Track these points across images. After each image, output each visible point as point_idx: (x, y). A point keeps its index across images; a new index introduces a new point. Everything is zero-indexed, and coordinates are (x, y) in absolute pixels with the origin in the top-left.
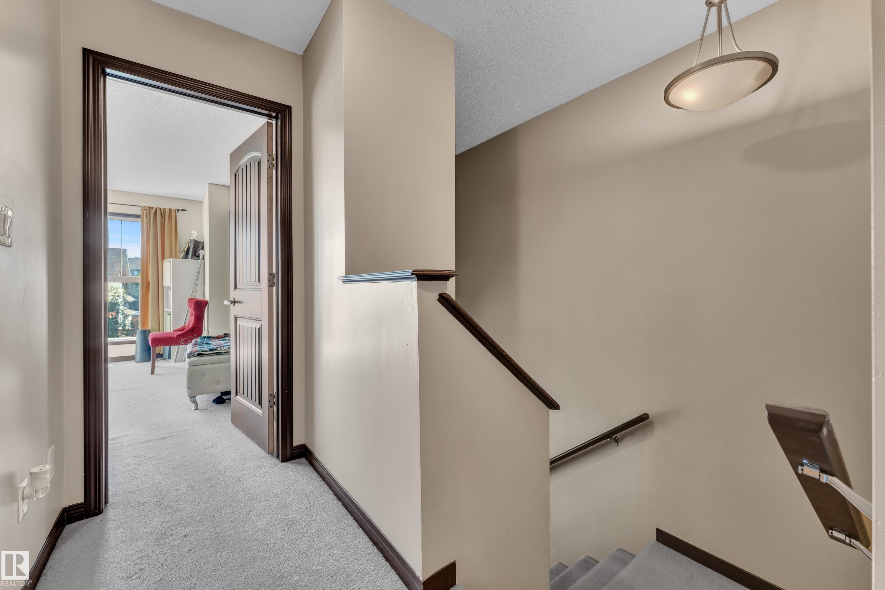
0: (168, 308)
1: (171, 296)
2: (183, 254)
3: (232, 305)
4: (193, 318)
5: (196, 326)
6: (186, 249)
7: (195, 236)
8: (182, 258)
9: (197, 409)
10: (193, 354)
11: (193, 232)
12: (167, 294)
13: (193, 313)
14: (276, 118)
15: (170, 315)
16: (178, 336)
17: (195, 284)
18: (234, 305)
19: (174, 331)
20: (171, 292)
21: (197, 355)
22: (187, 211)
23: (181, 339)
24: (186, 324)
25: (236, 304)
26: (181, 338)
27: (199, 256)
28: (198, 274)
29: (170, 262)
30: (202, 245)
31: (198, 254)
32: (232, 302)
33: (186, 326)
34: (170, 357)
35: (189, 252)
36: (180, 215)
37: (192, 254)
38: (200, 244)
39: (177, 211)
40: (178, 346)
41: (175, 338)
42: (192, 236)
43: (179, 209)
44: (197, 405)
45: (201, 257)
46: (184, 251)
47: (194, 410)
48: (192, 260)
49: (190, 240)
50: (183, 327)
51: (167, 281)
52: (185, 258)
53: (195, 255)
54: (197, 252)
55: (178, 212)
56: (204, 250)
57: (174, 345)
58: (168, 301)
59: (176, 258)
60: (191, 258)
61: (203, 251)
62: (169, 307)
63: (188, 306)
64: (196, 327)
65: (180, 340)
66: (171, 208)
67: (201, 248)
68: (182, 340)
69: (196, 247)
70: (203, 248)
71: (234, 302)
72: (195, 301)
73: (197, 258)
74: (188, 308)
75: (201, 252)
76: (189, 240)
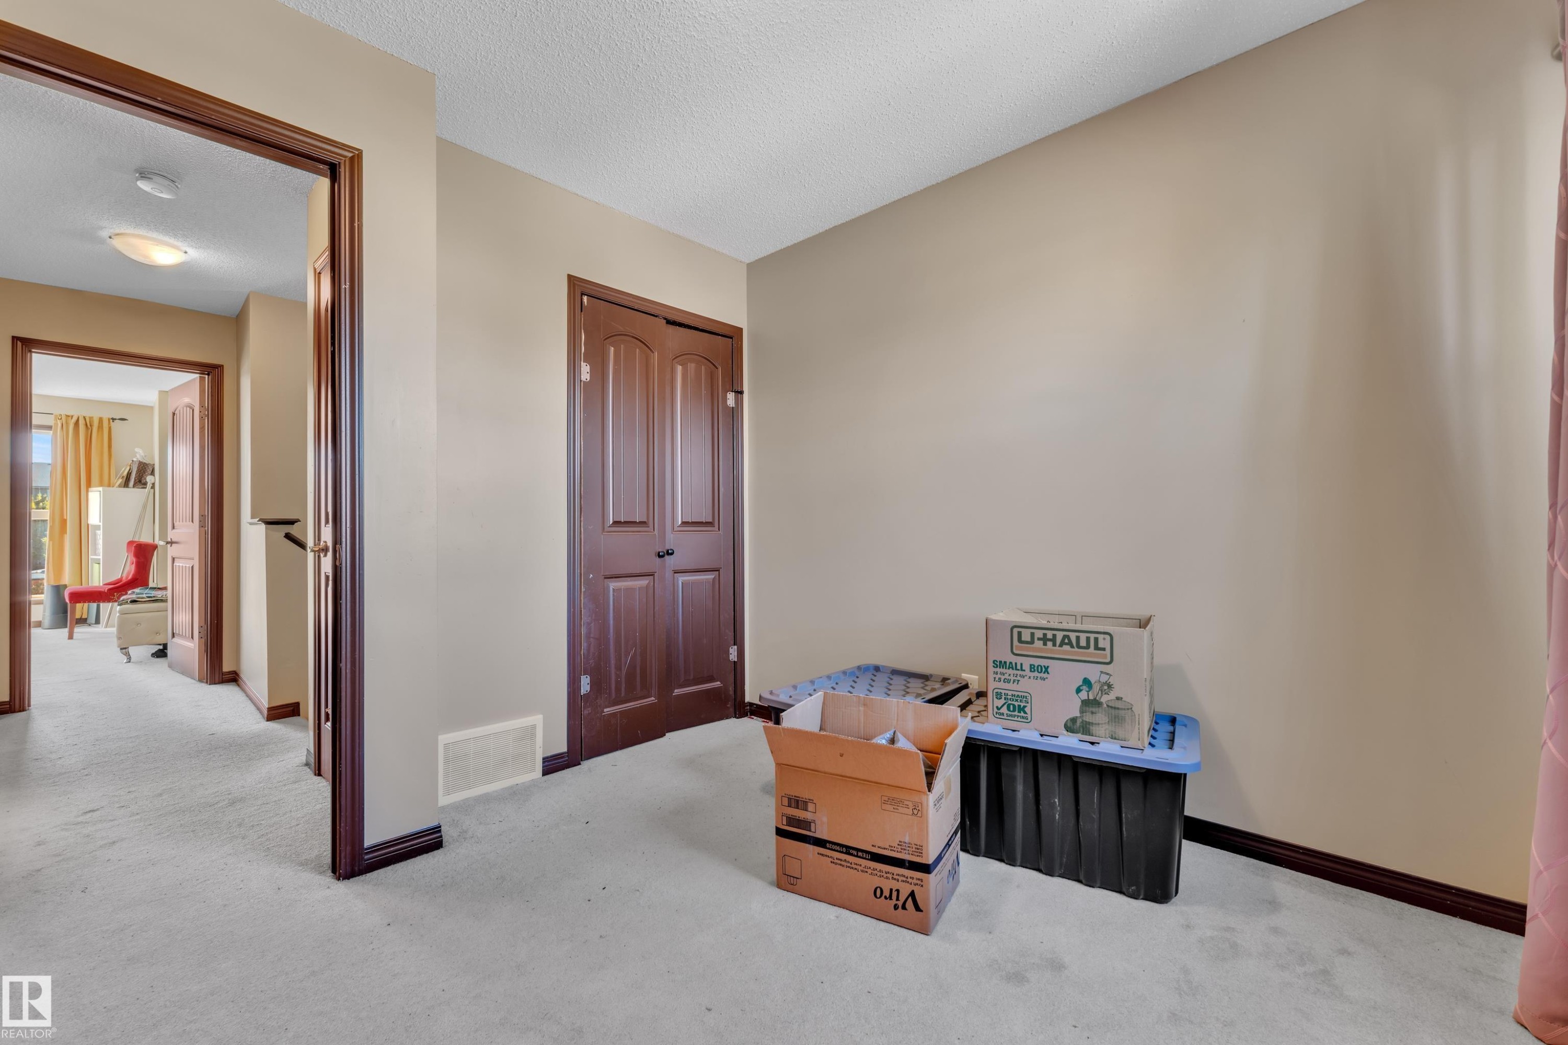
0: (95, 555)
1: (100, 538)
2: (120, 480)
3: (169, 545)
4: (133, 567)
5: (138, 577)
6: (125, 473)
7: (140, 455)
8: (120, 486)
9: (129, 662)
10: (126, 601)
11: (136, 450)
12: (95, 535)
13: (134, 560)
14: (208, 375)
15: (99, 564)
16: (110, 590)
17: (139, 522)
18: (171, 546)
19: (104, 585)
20: (100, 533)
21: (131, 602)
22: (127, 420)
23: (115, 594)
24: (124, 575)
25: (173, 545)
26: (115, 592)
27: (145, 484)
28: (145, 507)
29: (100, 491)
30: (151, 469)
31: (144, 481)
32: (167, 543)
33: (124, 578)
34: (97, 621)
35: (131, 478)
36: (116, 426)
37: (135, 480)
38: (148, 467)
39: (111, 420)
40: (111, 604)
41: (105, 592)
42: (136, 456)
43: (114, 418)
44: (130, 657)
45: (149, 485)
46: (123, 477)
47: (126, 663)
48: (136, 490)
49: (133, 461)
50: (118, 579)
51: (94, 516)
52: (124, 487)
53: (140, 481)
54: (143, 478)
55: (113, 422)
56: (154, 476)
57: (104, 602)
58: (95, 544)
59: (109, 485)
60: (134, 487)
61: (152, 477)
62: (97, 552)
63: (128, 551)
64: (138, 579)
65: (114, 596)
66: (101, 416)
67: (150, 472)
68: (117, 595)
69: (142, 471)
70: (153, 473)
71: (172, 543)
72: (137, 544)
73: (143, 486)
74: (127, 554)
75: (149, 479)
76: (131, 462)
